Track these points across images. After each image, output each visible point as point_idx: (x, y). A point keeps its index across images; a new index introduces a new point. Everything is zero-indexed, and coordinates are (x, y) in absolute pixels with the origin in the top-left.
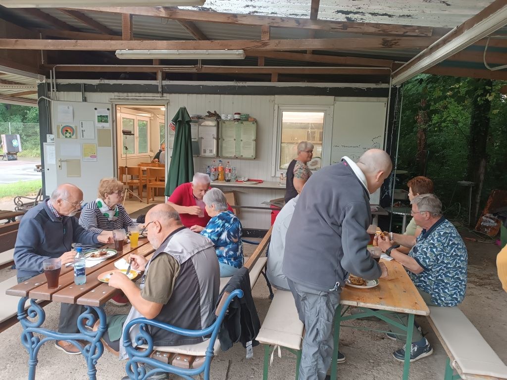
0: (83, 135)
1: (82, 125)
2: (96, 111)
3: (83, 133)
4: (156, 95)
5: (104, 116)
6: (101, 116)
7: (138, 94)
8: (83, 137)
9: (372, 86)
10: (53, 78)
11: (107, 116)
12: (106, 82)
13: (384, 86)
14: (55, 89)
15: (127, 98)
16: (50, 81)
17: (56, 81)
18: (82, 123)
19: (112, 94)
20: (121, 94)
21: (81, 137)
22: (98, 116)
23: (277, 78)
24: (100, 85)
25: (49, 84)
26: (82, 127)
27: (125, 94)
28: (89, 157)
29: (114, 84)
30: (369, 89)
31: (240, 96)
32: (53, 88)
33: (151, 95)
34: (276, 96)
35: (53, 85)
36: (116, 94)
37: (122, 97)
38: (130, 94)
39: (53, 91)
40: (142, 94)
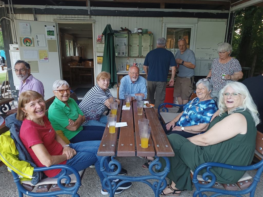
0: (38, 44)
1: (37, 37)
2: (46, 27)
3: (38, 43)
4: (86, 17)
5: (51, 31)
6: (49, 31)
7: (73, 16)
8: (38, 45)
9: (220, 12)
10: (10, 4)
11: (53, 31)
12: (51, 7)
13: (226, 12)
14: (13, 12)
15: (66, 18)
16: (8, 6)
17: (13, 6)
18: (37, 36)
19: (55, 15)
20: (61, 16)
21: (37, 45)
22: (47, 31)
23: (164, 6)
24: (46, 9)
25: (7, 8)
26: (37, 38)
27: (65, 16)
28: (43, 59)
30: (218, 13)
31: (141, 18)
32: (11, 11)
33: (82, 16)
34: (164, 18)
35: (11, 9)
36: (58, 16)
37: (62, 18)
38: (68, 16)
39: (12, 13)
40: (76, 16)
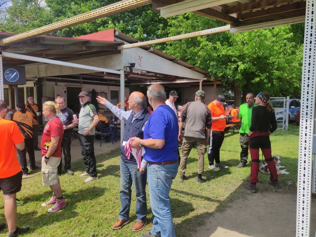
13: (129, 85)
19: (65, 83)
29: (67, 80)
31: (101, 86)
33: (78, 84)
34: (110, 86)
35: (45, 79)
37: (69, 84)
40: (75, 84)
